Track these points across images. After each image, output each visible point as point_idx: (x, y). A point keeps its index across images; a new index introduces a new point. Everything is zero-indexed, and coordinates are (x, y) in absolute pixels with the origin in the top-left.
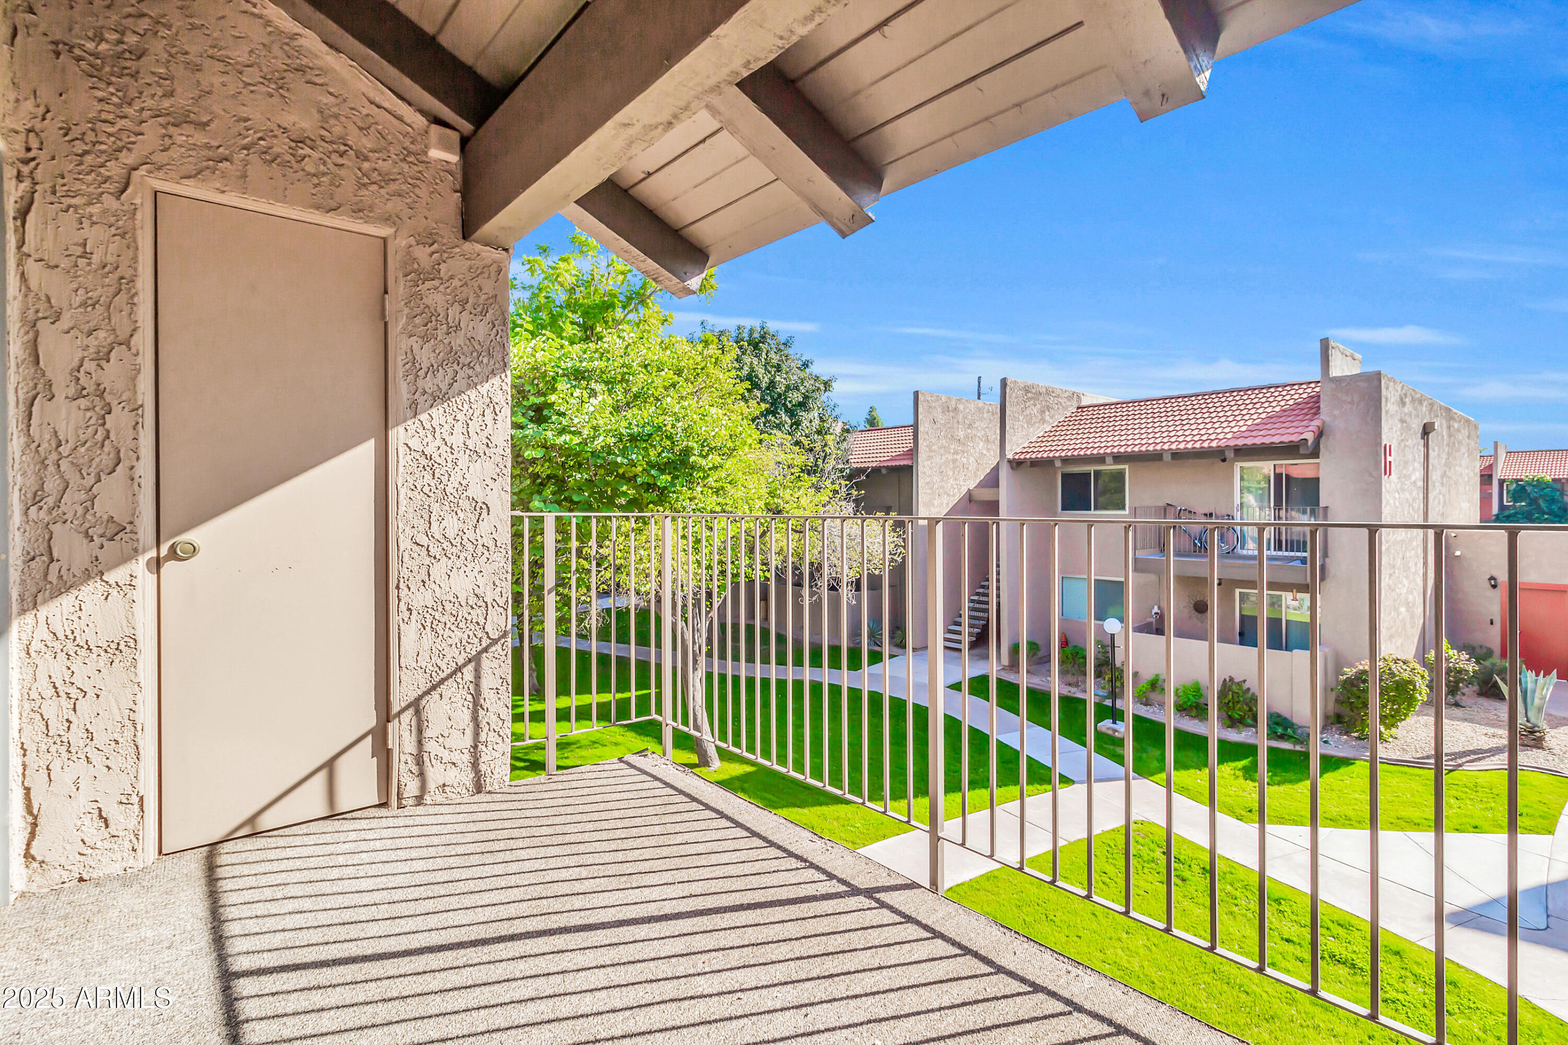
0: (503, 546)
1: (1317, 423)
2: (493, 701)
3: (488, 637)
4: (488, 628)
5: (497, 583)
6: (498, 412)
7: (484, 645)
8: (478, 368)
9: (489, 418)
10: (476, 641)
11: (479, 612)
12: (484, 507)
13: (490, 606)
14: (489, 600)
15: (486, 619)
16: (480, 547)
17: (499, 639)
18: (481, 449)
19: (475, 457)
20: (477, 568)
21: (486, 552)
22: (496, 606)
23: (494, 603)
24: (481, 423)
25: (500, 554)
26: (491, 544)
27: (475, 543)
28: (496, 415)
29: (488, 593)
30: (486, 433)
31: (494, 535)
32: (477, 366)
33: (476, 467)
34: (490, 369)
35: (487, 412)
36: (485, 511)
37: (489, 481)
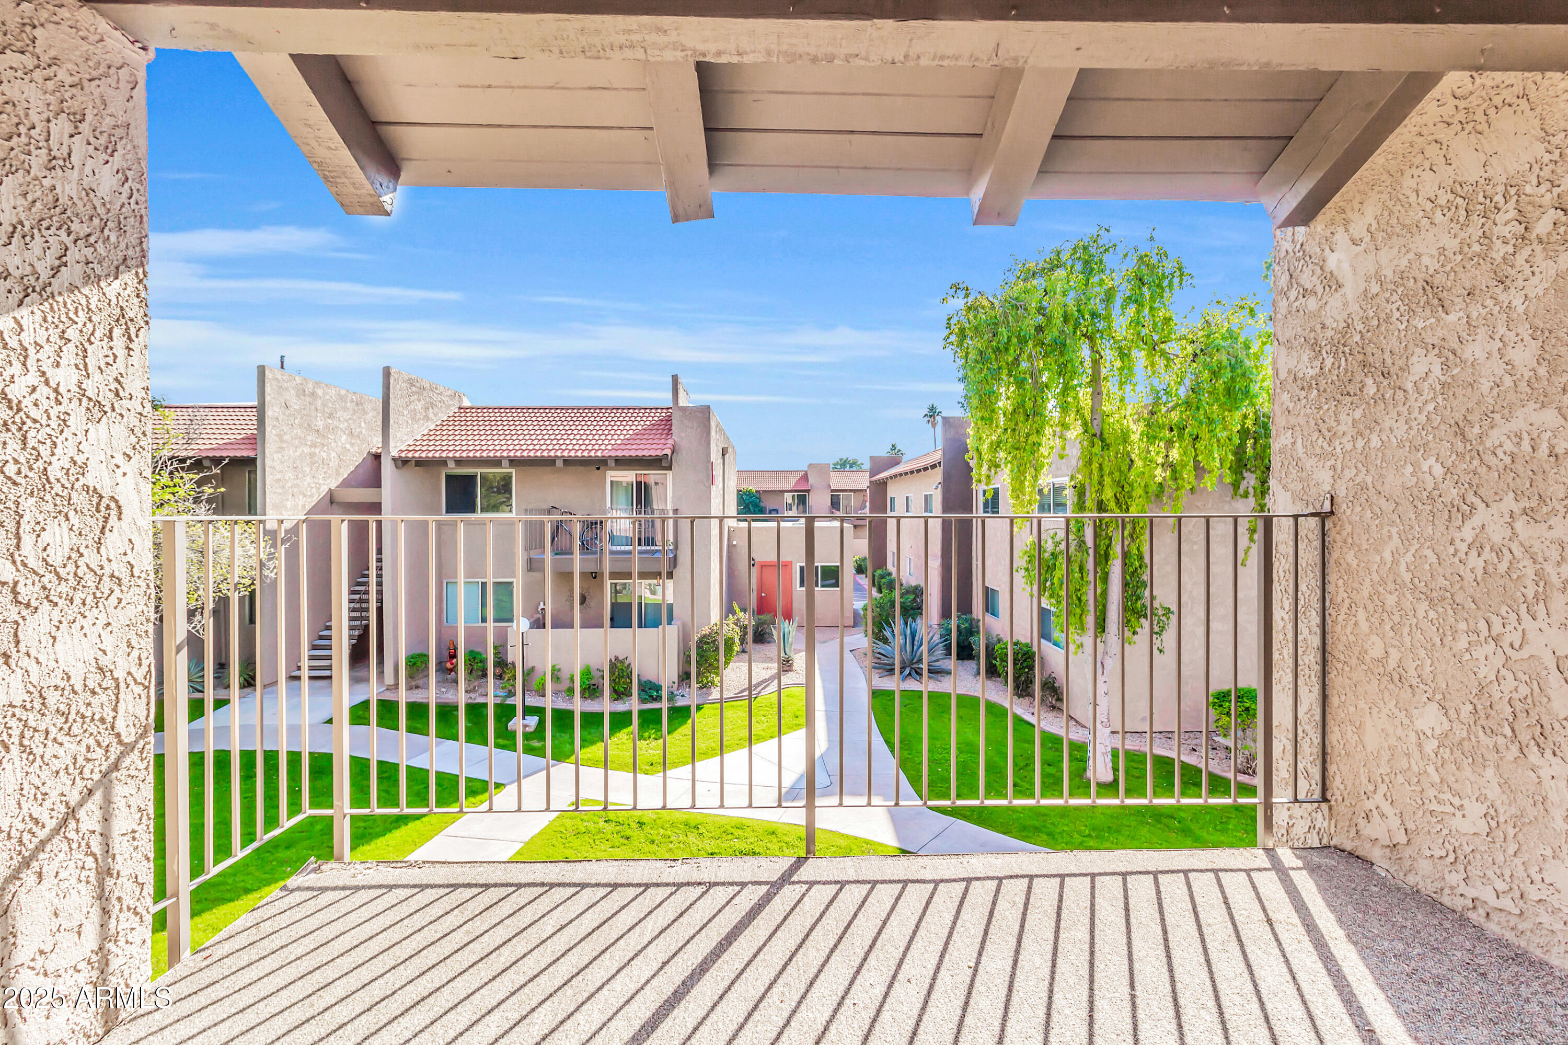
0: (143, 575)
1: (670, 442)
2: (127, 856)
3: (120, 742)
4: (120, 726)
5: (134, 643)
6: (133, 336)
7: (113, 757)
8: (100, 247)
9: (119, 343)
10: (100, 752)
11: (104, 698)
12: (113, 505)
13: (122, 685)
14: (120, 674)
15: (115, 710)
16: (106, 579)
17: (136, 742)
18: (106, 398)
19: (97, 414)
20: (103, 619)
21: (116, 588)
22: (132, 683)
23: (129, 679)
24: (106, 351)
25: (137, 590)
26: (123, 573)
27: (99, 572)
28: (131, 340)
29: (121, 662)
30: (113, 372)
31: (130, 557)
32: (100, 244)
33: (99, 432)
34: (120, 256)
35: (117, 332)
36: (114, 513)
37: (119, 459)
